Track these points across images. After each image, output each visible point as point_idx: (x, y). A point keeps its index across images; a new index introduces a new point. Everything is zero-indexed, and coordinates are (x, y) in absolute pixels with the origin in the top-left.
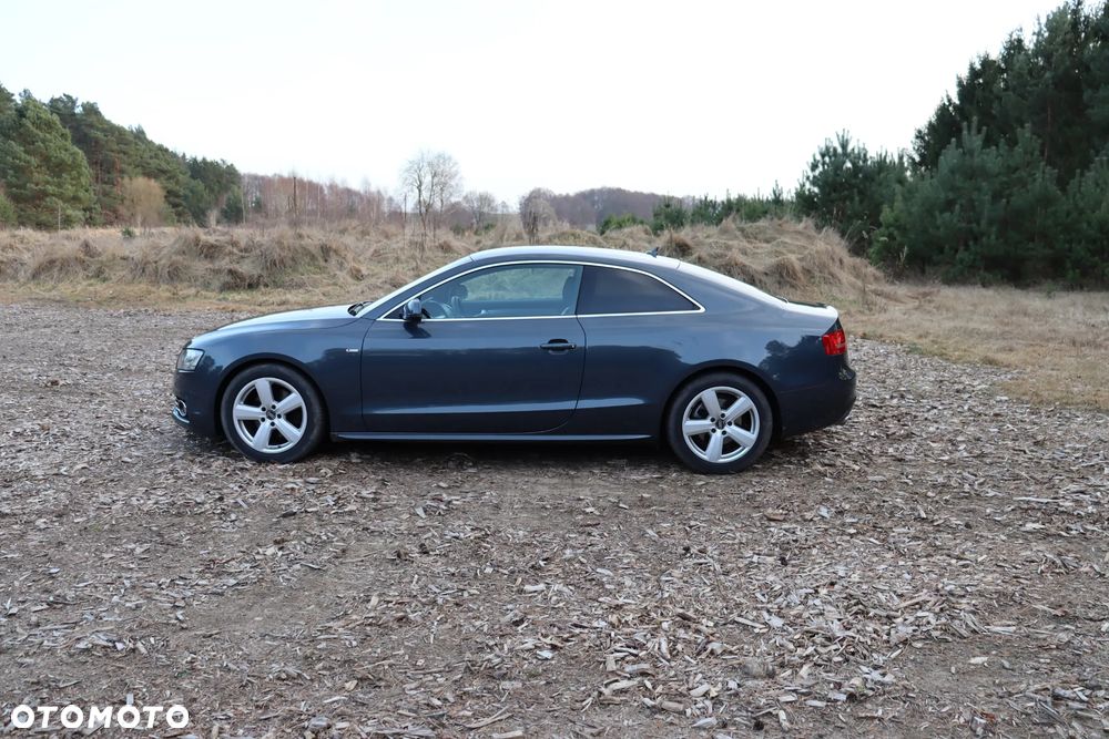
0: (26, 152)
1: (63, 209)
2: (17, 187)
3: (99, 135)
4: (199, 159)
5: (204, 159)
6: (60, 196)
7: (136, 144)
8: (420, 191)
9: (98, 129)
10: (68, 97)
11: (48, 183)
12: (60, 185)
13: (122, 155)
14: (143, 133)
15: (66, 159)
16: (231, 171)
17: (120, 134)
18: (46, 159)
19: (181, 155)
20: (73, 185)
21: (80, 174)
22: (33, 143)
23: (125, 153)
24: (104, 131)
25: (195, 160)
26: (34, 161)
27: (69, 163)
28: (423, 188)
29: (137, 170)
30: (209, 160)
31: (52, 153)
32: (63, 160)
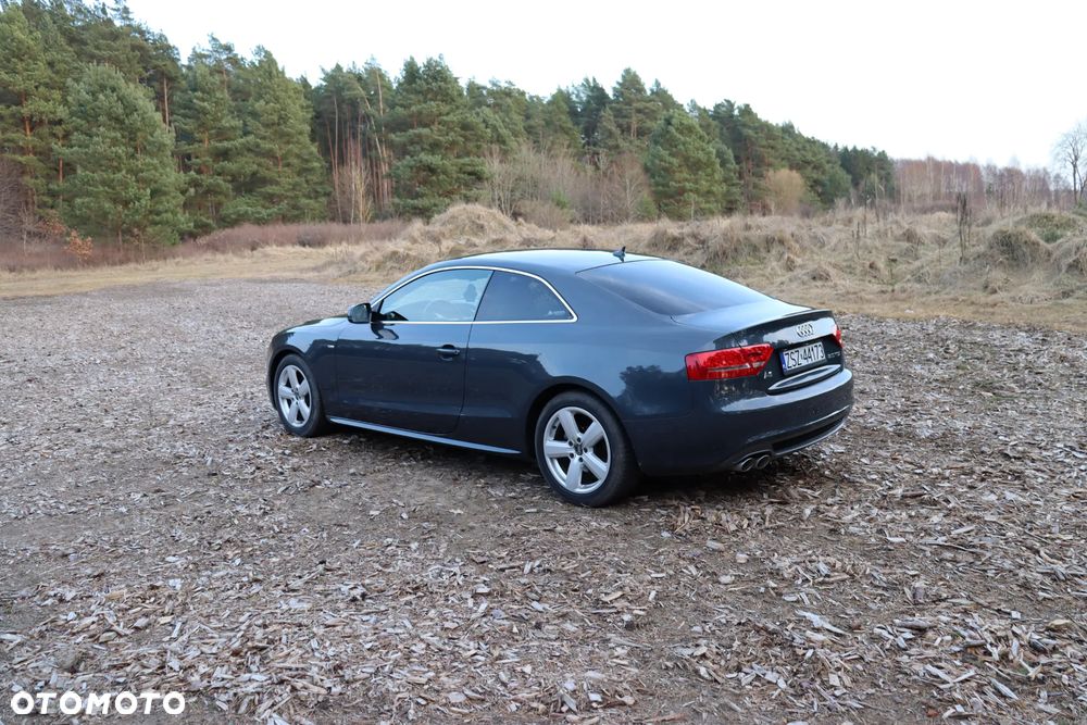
0: (670, 155)
1: (697, 203)
2: (663, 186)
3: (751, 132)
4: (850, 148)
5: (855, 148)
6: (697, 191)
7: (783, 138)
8: (1075, 166)
9: (750, 127)
10: (728, 101)
11: (686, 180)
12: (696, 182)
13: (770, 150)
14: (792, 127)
15: (702, 158)
16: (883, 157)
17: (769, 130)
18: (686, 159)
19: (832, 146)
20: (707, 181)
21: (714, 171)
22: (676, 147)
23: (772, 148)
24: (755, 129)
25: (846, 149)
26: (675, 161)
27: (705, 161)
28: (1078, 163)
29: (783, 162)
30: (859, 148)
31: (691, 154)
32: (699, 160)
